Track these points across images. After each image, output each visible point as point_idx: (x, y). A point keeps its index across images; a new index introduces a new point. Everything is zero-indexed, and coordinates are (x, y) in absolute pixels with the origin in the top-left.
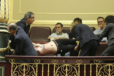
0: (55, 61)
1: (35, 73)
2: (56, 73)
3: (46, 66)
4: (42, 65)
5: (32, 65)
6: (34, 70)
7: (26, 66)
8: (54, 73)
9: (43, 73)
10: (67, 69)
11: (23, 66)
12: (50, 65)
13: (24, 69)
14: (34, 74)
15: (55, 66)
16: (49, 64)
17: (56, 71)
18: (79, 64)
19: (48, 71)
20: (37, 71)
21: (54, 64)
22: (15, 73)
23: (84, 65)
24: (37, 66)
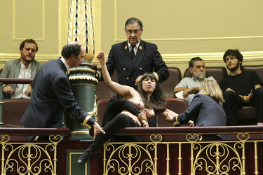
0: (192, 137)
1: (152, 162)
2: (196, 161)
3: (174, 148)
4: (166, 145)
5: (144, 146)
6: (150, 155)
7: (132, 147)
8: (192, 162)
9: (168, 162)
10: (217, 153)
11: (128, 147)
12: (182, 145)
13: (130, 155)
14: (150, 163)
15: (192, 146)
16: (180, 143)
17: (194, 158)
18: (244, 141)
19: (180, 158)
20: (156, 158)
21: (192, 142)
22: (111, 163)
23: (253, 143)
24: (155, 147)
